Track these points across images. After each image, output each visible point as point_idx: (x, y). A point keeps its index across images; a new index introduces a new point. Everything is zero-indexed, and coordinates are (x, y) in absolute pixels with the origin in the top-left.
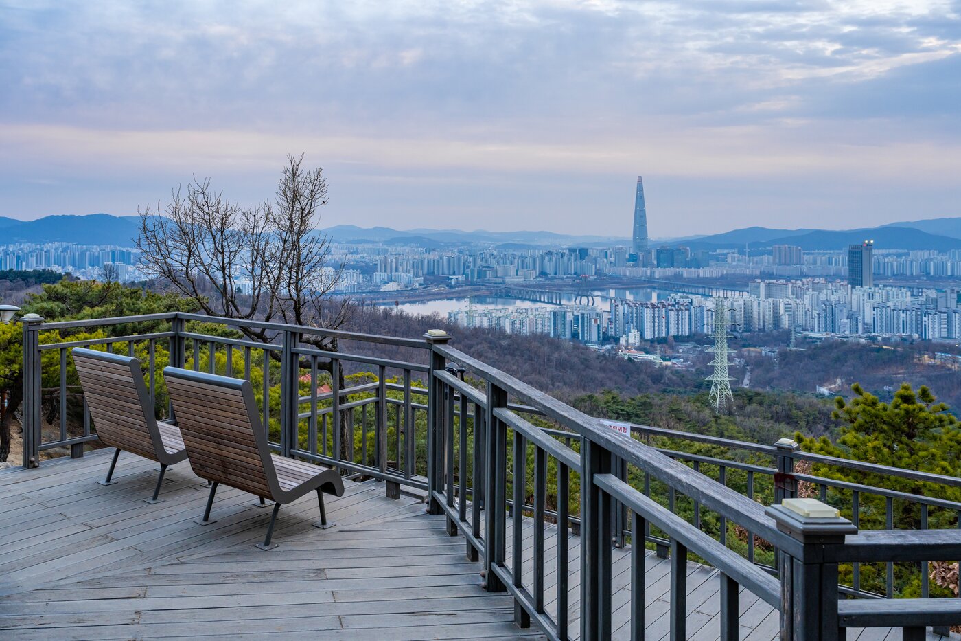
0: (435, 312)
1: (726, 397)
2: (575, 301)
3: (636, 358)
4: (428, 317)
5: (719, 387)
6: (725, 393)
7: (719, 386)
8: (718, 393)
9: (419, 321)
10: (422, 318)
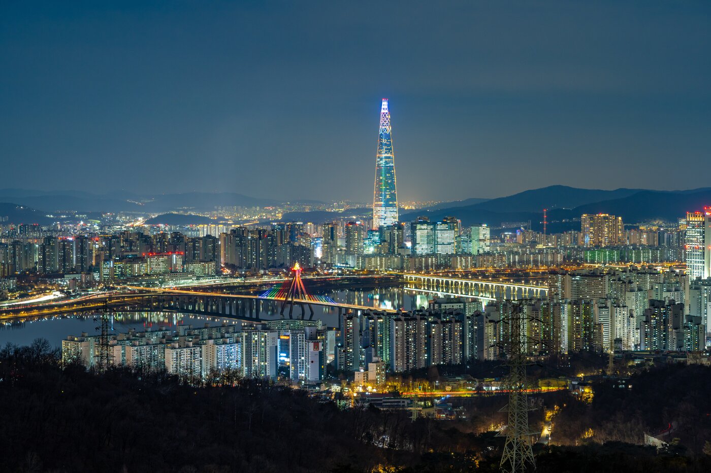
0: (40, 341)
1: (526, 463)
2: (282, 313)
3: (380, 405)
4: (26, 349)
5: (515, 448)
6: (523, 457)
7: (515, 446)
8: (514, 456)
9: (11, 358)
10: (16, 351)
